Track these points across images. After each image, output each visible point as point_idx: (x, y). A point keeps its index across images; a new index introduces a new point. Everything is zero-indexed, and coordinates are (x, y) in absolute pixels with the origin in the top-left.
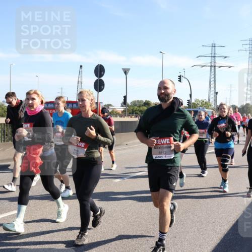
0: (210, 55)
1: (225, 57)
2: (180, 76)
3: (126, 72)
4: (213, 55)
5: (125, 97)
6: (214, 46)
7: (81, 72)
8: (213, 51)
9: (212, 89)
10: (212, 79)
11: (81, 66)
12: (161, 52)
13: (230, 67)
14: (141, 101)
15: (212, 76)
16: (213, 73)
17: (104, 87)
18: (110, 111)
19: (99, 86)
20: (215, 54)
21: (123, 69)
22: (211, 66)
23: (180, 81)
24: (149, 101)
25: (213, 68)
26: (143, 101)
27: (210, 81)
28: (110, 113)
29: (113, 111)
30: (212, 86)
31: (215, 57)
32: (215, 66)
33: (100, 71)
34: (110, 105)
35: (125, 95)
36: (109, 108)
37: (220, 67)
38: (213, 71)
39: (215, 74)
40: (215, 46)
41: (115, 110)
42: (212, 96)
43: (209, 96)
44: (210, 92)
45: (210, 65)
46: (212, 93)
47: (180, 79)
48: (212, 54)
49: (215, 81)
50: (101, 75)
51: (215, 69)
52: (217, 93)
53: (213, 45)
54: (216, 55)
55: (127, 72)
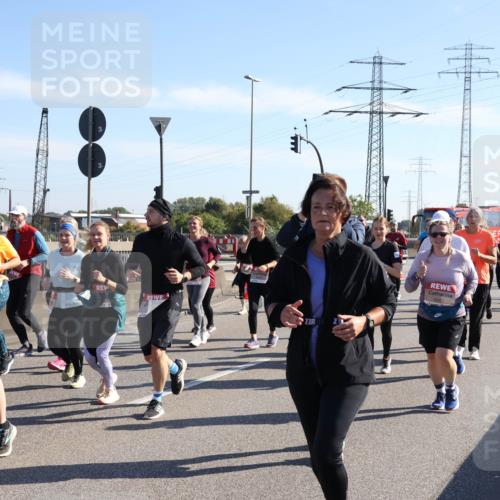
0: (370, 85)
1: (407, 90)
2: (295, 138)
3: (160, 126)
4: (377, 85)
5: (159, 190)
6: (378, 62)
7: (44, 126)
8: (377, 75)
9: (375, 169)
10: (375, 145)
11: (45, 111)
12: (247, 77)
13: (418, 115)
14: (198, 199)
15: (375, 138)
16: (375, 131)
17: (104, 165)
18: (120, 225)
19: (92, 162)
20: (381, 82)
21: (153, 119)
22: (372, 113)
23: (295, 149)
24: (219, 200)
25: (376, 118)
26: (203, 200)
27: (370, 150)
28: (122, 230)
29: (127, 226)
30: (375, 161)
31: (381, 89)
32: (381, 113)
33: (93, 123)
34: (122, 210)
35: (159, 185)
36: (117, 217)
37: (394, 114)
38: (376, 124)
39: (381, 132)
40: (381, 63)
41: (133, 223)
42: (374, 187)
43: (368, 187)
44: (368, 179)
45: (368, 109)
46: (375, 178)
47: (295, 144)
48: (373, 82)
49: (381, 149)
50: (97, 135)
51: (381, 120)
52: (386, 179)
53: (377, 60)
54: (384, 86)
55: (163, 126)
